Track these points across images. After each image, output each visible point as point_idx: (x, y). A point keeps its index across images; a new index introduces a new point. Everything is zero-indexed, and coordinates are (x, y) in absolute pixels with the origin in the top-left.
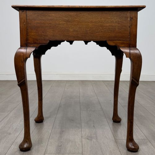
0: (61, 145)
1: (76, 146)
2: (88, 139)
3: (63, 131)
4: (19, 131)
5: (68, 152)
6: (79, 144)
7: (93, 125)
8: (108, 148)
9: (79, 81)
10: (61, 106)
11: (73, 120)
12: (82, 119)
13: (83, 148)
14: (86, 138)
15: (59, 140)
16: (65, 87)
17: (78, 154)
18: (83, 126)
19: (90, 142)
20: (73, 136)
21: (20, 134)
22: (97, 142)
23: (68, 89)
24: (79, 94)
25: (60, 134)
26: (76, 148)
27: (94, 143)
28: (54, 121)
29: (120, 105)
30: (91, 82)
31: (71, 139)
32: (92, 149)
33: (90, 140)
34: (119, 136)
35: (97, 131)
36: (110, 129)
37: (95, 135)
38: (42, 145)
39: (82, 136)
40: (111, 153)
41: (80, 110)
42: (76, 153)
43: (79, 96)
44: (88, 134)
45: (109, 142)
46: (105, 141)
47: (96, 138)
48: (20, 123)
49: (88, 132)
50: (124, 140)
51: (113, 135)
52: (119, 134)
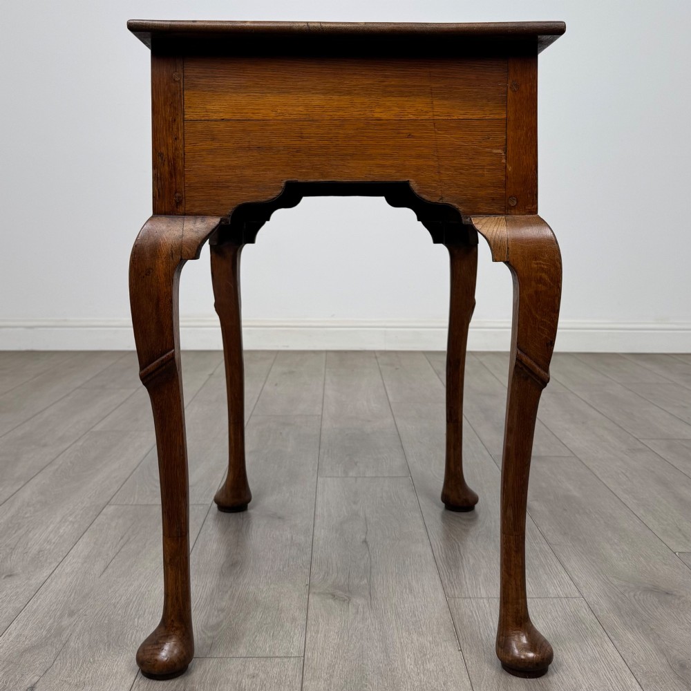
0: (218, 625)
1: (282, 626)
2: (334, 596)
3: (234, 564)
4: (50, 563)
5: (242, 651)
6: (294, 619)
7: (363, 537)
8: (415, 637)
9: (327, 352)
11: (279, 518)
12: (319, 511)
13: (309, 635)
14: (327, 592)
15: (213, 602)
16: (267, 377)
17: (286, 660)
18: (321, 542)
19: (341, 610)
20: (272, 586)
21: (53, 575)
22: (371, 607)
23: (276, 385)
24: (321, 406)
25: (218, 577)
26: (281, 633)
27: (358, 611)
28: (202, 521)
29: (486, 453)
30: (376, 358)
31: (263, 596)
32: (346, 639)
33: (344, 601)
34: (466, 583)
35: (376, 563)
36: (431, 554)
37: (366, 581)
38: (140, 621)
39: (309, 586)
40: (425, 655)
41: (316, 476)
42: (277, 655)
43: (319, 415)
44: (335, 575)
45: (422, 608)
46: (406, 605)
47: (366, 593)
48: (59, 528)
49: (339, 565)
50: (485, 602)
51: (442, 579)
52: (465, 576)
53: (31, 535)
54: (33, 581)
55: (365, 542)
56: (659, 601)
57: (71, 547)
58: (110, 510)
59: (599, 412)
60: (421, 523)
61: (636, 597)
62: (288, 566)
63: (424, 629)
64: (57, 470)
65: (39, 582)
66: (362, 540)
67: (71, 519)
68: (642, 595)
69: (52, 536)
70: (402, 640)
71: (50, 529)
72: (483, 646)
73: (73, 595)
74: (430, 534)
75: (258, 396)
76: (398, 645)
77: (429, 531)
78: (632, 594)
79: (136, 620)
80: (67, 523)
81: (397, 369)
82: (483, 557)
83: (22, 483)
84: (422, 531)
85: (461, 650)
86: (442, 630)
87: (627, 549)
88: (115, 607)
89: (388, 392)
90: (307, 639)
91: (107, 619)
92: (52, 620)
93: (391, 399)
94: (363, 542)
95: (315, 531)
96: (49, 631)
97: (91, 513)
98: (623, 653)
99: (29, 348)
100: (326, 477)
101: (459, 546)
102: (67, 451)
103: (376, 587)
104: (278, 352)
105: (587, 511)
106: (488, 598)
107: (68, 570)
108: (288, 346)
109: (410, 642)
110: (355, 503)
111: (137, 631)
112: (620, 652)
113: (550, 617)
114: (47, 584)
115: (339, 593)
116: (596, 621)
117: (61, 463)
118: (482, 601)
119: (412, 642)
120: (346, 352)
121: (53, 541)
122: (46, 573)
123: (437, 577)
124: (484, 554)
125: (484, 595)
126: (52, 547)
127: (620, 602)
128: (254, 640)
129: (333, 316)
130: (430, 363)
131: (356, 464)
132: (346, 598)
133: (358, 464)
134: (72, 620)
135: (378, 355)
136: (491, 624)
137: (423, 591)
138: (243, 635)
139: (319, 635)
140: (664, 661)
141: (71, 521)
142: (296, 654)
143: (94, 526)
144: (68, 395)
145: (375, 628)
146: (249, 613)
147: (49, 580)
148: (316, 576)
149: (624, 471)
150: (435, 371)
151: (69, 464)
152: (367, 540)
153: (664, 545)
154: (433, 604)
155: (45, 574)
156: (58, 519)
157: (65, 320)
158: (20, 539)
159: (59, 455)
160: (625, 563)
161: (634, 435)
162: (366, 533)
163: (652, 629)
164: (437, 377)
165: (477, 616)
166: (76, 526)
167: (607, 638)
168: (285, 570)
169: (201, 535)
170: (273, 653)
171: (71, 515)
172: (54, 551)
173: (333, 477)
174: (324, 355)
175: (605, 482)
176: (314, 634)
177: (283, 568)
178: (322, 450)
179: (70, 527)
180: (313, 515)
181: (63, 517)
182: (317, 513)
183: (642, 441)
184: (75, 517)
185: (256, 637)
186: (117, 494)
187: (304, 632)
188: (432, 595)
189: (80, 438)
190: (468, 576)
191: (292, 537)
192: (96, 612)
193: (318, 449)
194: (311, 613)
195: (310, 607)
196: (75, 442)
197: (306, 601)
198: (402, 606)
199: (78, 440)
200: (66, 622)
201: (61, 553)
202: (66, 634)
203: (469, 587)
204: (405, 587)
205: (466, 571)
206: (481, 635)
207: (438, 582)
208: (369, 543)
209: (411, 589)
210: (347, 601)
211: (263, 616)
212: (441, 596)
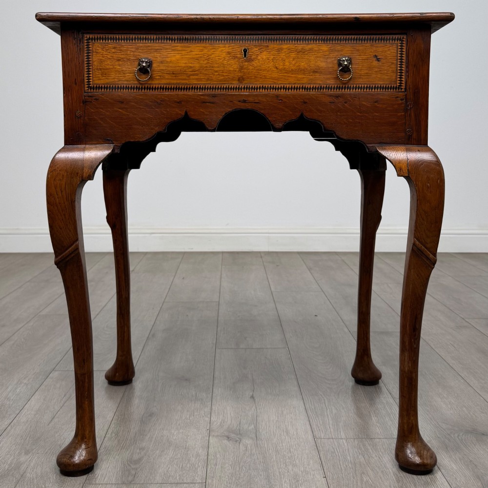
0: (140, 459)
1: (189, 460)
2: (228, 438)
3: (151, 415)
4: (10, 415)
5: (158, 479)
6: (198, 455)
7: (251, 394)
8: (290, 468)
9: (223, 253)
10: (153, 336)
11: (186, 380)
12: (217, 374)
13: (209, 467)
14: (223, 434)
15: (136, 443)
16: (176, 273)
17: (192, 485)
18: (219, 398)
19: (234, 448)
20: (181, 431)
21: (12, 424)
22: (257, 446)
23: (183, 278)
24: (218, 295)
25: (140, 424)
26: (188, 465)
27: (246, 450)
29: (346, 330)
30: (261, 257)
31: (174, 438)
32: (238, 469)
33: (236, 441)
34: (330, 427)
35: (261, 413)
36: (303, 405)
37: (253, 426)
39: (210, 431)
40: (298, 481)
41: (214, 347)
42: (185, 481)
43: (217, 302)
44: (229, 422)
45: (296, 446)
46: (284, 444)
47: (254, 436)
48: (16, 389)
49: (232, 415)
50: (344, 441)
51: (312, 424)
52: (329, 422)
55: (252, 397)
56: (477, 440)
57: (26, 402)
58: (55, 374)
60: (296, 383)
61: (460, 437)
62: (193, 416)
63: (297, 462)
64: (13, 344)
66: (250, 396)
67: (25, 381)
68: (464, 436)
69: (10, 395)
70: (281, 470)
71: (9, 390)
72: (342, 474)
73: (28, 438)
74: (302, 391)
75: (169, 287)
76: (278, 474)
77: (301, 388)
78: (456, 435)
80: (23, 384)
81: (277, 266)
82: (343, 408)
84: (296, 388)
85: (325, 477)
86: (311, 462)
87: (454, 402)
89: (271, 283)
90: (208, 470)
92: (12, 457)
93: (273, 289)
95: (214, 390)
96: (10, 465)
97: (41, 377)
98: (448, 479)
100: (222, 349)
101: (324, 400)
102: (21, 330)
103: (261, 431)
104: (185, 253)
106: (347, 439)
107: (24, 419)
108: (192, 249)
109: (286, 471)
110: (245, 368)
112: (446, 478)
114: (8, 430)
115: (232, 435)
117: (16, 339)
118: (342, 441)
119: (288, 472)
120: (238, 253)
121: (12, 398)
122: (7, 422)
123: (308, 423)
124: (344, 405)
125: (343, 436)
126: (11, 403)
127: (447, 441)
128: (167, 471)
129: (227, 224)
130: (303, 260)
131: (245, 338)
132: (237, 439)
133: (247, 339)
134: (28, 457)
135: (262, 255)
136: (349, 458)
137: (297, 434)
138: (159, 467)
139: (217, 467)
140: (480, 484)
141: (25, 384)
142: (199, 481)
143: (43, 387)
144: (20, 287)
145: (260, 462)
146: (163, 451)
147: (9, 428)
148: (215, 423)
149: (452, 343)
150: (307, 267)
151: (23, 340)
152: (254, 396)
153: (482, 398)
154: (304, 443)
155: (6, 423)
156: (15, 382)
157: (18, 229)
159: (15, 333)
160: (451, 412)
161: (461, 316)
162: (253, 391)
163: (471, 461)
164: (308, 272)
165: (338, 452)
166: (29, 387)
168: (191, 418)
170: (182, 480)
171: (25, 378)
172: (13, 406)
173: (228, 349)
174: (221, 255)
175: (437, 351)
176: (213, 466)
177: (190, 417)
178: (219, 328)
179: (24, 387)
180: (212, 377)
181: (19, 380)
182: (215, 376)
183: (467, 320)
184: (28, 380)
185: (169, 469)
186: (60, 363)
187: (206, 465)
188: (304, 437)
189: (30, 320)
190: (331, 422)
191: (196, 394)
192: (46, 451)
193: (216, 327)
194: (211, 450)
195: (210, 446)
196: (27, 323)
197: (207, 441)
198: (281, 445)
199: (29, 322)
200: (23, 459)
201: (18, 407)
202: (23, 468)
203: (332, 430)
204: (283, 431)
205: (330, 418)
206: (341, 466)
207: (308, 427)
208: (255, 398)
209: (287, 432)
210: (239, 441)
211: (174, 453)
212: (310, 437)
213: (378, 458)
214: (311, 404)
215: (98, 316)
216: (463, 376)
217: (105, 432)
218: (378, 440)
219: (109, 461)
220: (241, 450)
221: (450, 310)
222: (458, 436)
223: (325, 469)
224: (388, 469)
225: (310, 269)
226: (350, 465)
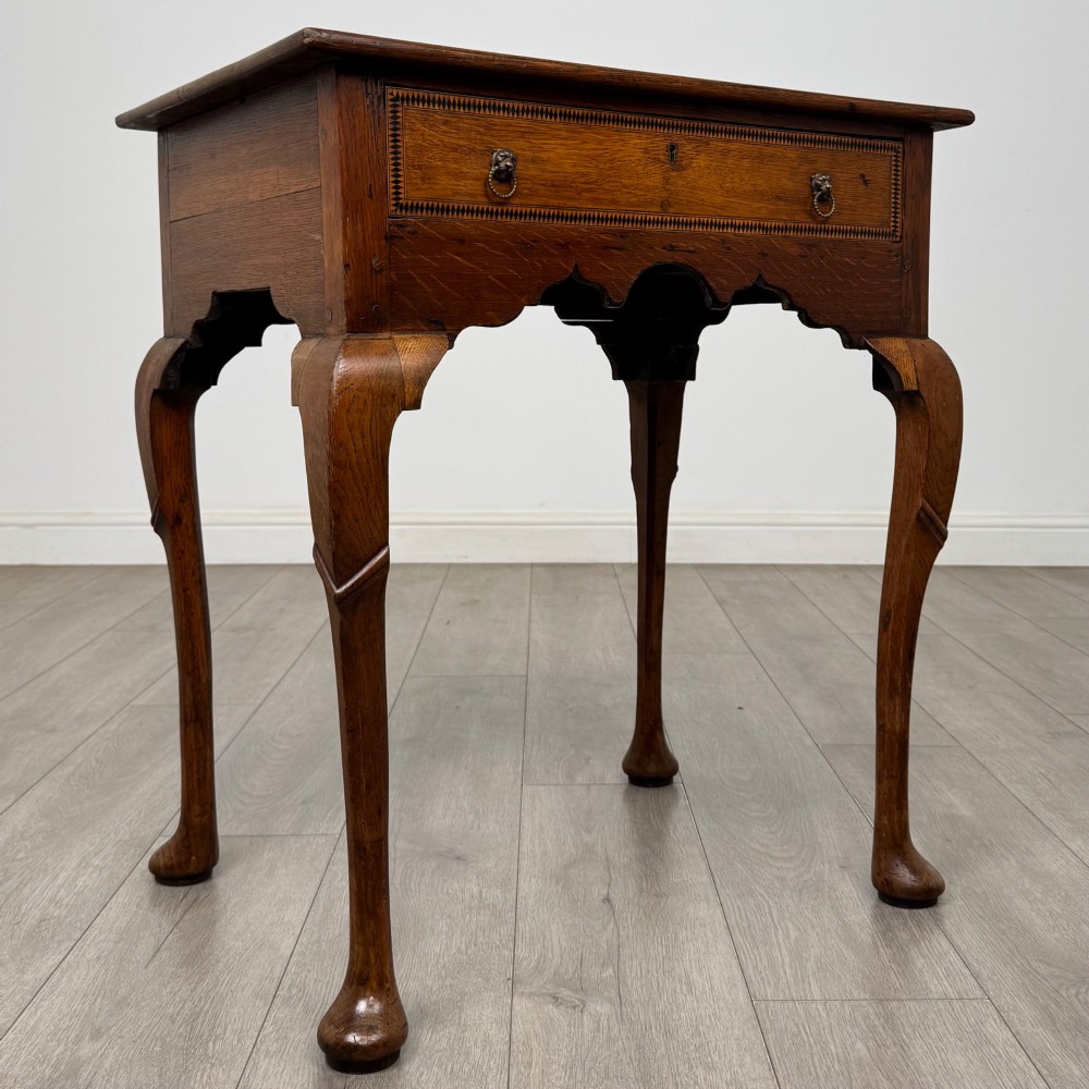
1: (468, 1054)
2: (556, 999)
4: (59, 943)
6: (487, 1042)
7: (604, 892)
8: (700, 1072)
9: (532, 565)
11: (458, 858)
12: (526, 844)
13: (514, 1072)
14: (545, 991)
16: (432, 610)
18: (531, 901)
19: (570, 1025)
20: (448, 980)
21: (64, 964)
22: (622, 1019)
23: (448, 623)
24: (525, 661)
26: (466, 1067)
27: (598, 1028)
28: (324, 864)
29: (808, 740)
30: (616, 576)
31: (433, 999)
32: (579, 1077)
33: (574, 1008)
34: (785, 973)
35: (628, 937)
36: (722, 919)
37: (611, 970)
38: (217, 1048)
39: (514, 982)
41: (519, 782)
43: (522, 676)
44: (557, 960)
45: (711, 1020)
46: (683, 1015)
47: (613, 993)
48: (76, 878)
49: (564, 944)
50: (821, 1008)
51: (744, 967)
52: (783, 961)
53: (26, 891)
54: (28, 976)
55: (607, 900)
57: (97, 912)
59: (993, 667)
60: (703, 866)
61: (1080, 997)
62: (475, 945)
63: (716, 1058)
64: (73, 774)
65: (39, 976)
66: (601, 898)
67: (96, 862)
69: (63, 893)
70: (678, 1080)
71: (60, 881)
73: (99, 1000)
74: (718, 885)
75: (417, 642)
77: (716, 877)
78: (1073, 992)
79: (211, 1044)
80: (91, 869)
82: (813, 927)
83: (13, 797)
84: (706, 879)
86: (748, 1059)
87: (1059, 911)
88: (173, 1022)
90: (513, 1077)
91: (158, 1043)
92: (61, 1048)
94: (604, 900)
95: (521, 882)
96: (56, 1067)
97: (132, 851)
99: (27, 561)
100: (537, 784)
101: (769, 906)
102: (89, 740)
103: (629, 982)
104: (450, 566)
105: (987, 842)
106: (825, 1001)
107: (91, 954)
108: (466, 557)
109: (692, 1082)
110: (588, 831)
111: (212, 1065)
113: (933, 1034)
114: (54, 979)
115: (564, 992)
116: (1014, 1040)
117: (79, 761)
118: (814, 1005)
120: (565, 566)
121: (65, 902)
122: (52, 961)
123: (734, 962)
125: (817, 995)
126: (64, 914)
127: (1053, 1006)
128: (418, 1082)
129: (543, 505)
130: (706, 583)
131: (587, 760)
132: (577, 1002)
133: (591, 762)
134: (97, 1045)
135: (618, 571)
136: (832, 1047)
137: (712, 988)
139: (532, 1072)
141: (97, 866)
143: (137, 874)
144: (92, 642)
145: (631, 1058)
147: (57, 973)
148: (525, 963)
149: (1044, 772)
150: (715, 597)
151: (94, 763)
152: (612, 896)
154: (730, 1013)
155: (50, 963)
156: (74, 863)
157: (89, 514)
158: (8, 898)
159: (76, 748)
160: (1056, 935)
161: (1057, 708)
162: (609, 885)
164: (718, 608)
165: (806, 1033)
166: (106, 874)
167: (1034, 1074)
168: (469, 951)
169: (323, 890)
171: (96, 854)
172: (67, 920)
173: (549, 784)
174: (528, 571)
175: (1013, 791)
176: (523, 1070)
177: (467, 948)
178: (528, 737)
179: (94, 876)
180: (516, 852)
181: (83, 859)
182: (523, 849)
183: (1070, 717)
184: (105, 858)
185: (421, 1075)
187: (506, 1064)
188: (727, 996)
189: (112, 717)
190: (787, 960)
191: (481, 892)
192: (141, 1030)
193: (521, 735)
194: (518, 1029)
195: (515, 1020)
196: (103, 725)
197: (507, 1008)
198: (676, 1016)
199: (107, 722)
200: (86, 1049)
201: (79, 924)
202: (85, 1074)
203: (791, 980)
204: (680, 981)
205: (784, 952)
206: (816, 1068)
207: (737, 973)
208: (614, 903)
209: (690, 985)
210: (581, 1007)
211: (434, 1036)
212: (743, 998)
213: (899, 1047)
214: (741, 916)
215: (261, 709)
216: (1074, 848)
217: (275, 984)
218: (895, 1003)
219: (284, 1057)
220: (586, 1030)
221: (1033, 694)
222: (1078, 993)
223: (779, 1074)
224: (925, 1076)
225: (721, 603)
226: (837, 1067)
